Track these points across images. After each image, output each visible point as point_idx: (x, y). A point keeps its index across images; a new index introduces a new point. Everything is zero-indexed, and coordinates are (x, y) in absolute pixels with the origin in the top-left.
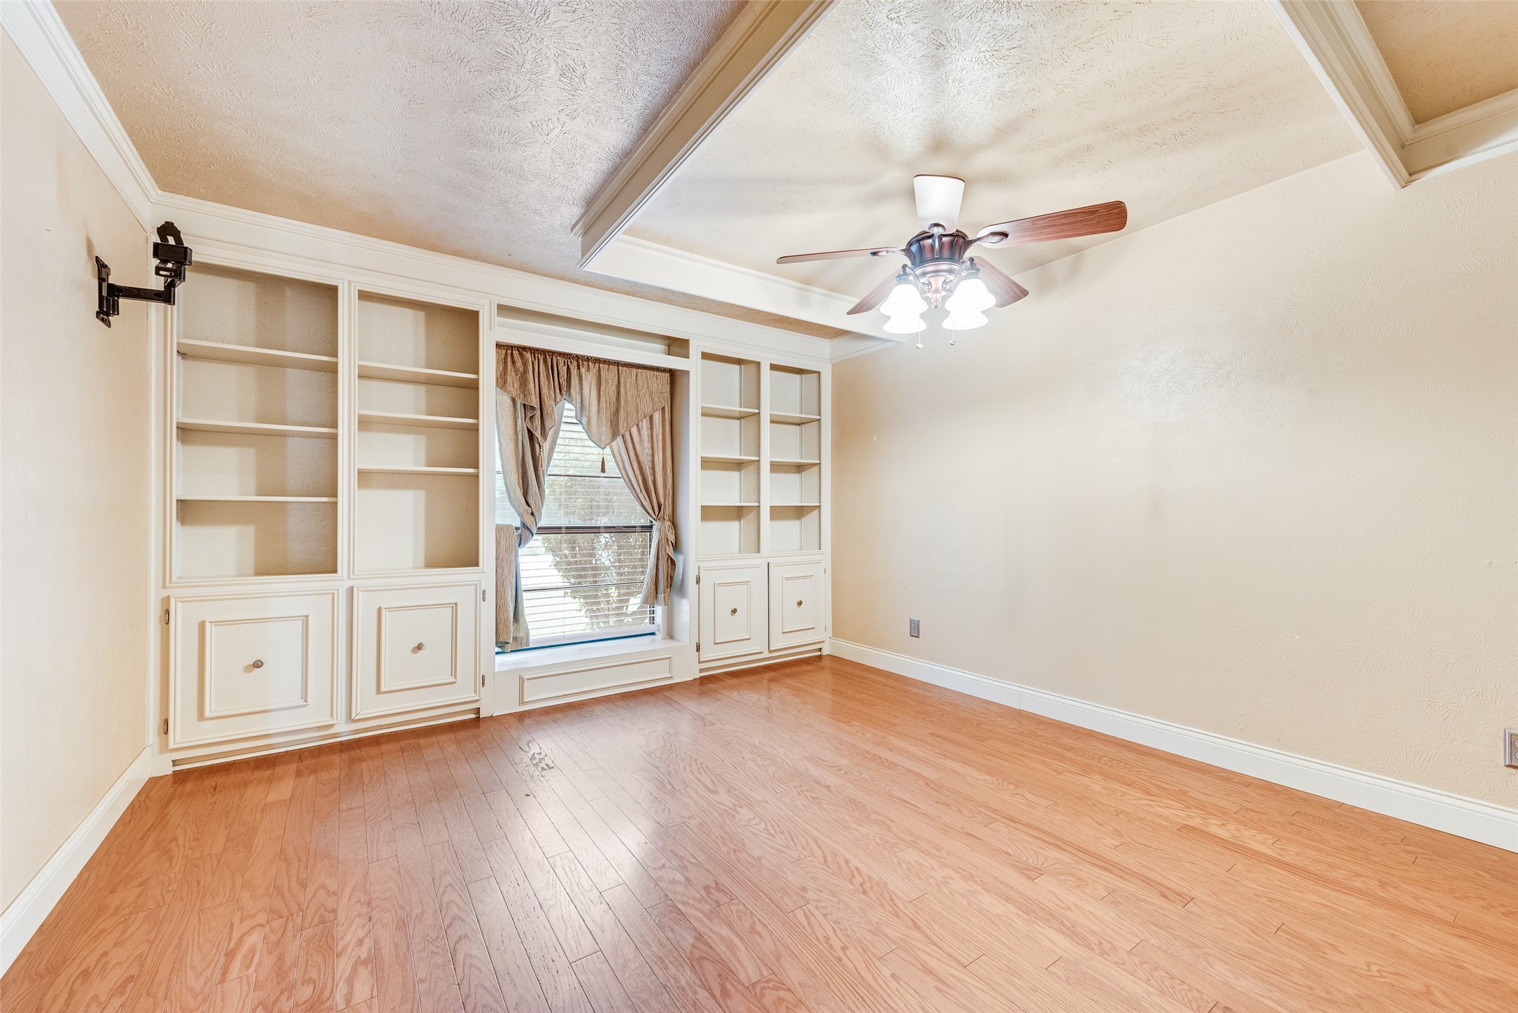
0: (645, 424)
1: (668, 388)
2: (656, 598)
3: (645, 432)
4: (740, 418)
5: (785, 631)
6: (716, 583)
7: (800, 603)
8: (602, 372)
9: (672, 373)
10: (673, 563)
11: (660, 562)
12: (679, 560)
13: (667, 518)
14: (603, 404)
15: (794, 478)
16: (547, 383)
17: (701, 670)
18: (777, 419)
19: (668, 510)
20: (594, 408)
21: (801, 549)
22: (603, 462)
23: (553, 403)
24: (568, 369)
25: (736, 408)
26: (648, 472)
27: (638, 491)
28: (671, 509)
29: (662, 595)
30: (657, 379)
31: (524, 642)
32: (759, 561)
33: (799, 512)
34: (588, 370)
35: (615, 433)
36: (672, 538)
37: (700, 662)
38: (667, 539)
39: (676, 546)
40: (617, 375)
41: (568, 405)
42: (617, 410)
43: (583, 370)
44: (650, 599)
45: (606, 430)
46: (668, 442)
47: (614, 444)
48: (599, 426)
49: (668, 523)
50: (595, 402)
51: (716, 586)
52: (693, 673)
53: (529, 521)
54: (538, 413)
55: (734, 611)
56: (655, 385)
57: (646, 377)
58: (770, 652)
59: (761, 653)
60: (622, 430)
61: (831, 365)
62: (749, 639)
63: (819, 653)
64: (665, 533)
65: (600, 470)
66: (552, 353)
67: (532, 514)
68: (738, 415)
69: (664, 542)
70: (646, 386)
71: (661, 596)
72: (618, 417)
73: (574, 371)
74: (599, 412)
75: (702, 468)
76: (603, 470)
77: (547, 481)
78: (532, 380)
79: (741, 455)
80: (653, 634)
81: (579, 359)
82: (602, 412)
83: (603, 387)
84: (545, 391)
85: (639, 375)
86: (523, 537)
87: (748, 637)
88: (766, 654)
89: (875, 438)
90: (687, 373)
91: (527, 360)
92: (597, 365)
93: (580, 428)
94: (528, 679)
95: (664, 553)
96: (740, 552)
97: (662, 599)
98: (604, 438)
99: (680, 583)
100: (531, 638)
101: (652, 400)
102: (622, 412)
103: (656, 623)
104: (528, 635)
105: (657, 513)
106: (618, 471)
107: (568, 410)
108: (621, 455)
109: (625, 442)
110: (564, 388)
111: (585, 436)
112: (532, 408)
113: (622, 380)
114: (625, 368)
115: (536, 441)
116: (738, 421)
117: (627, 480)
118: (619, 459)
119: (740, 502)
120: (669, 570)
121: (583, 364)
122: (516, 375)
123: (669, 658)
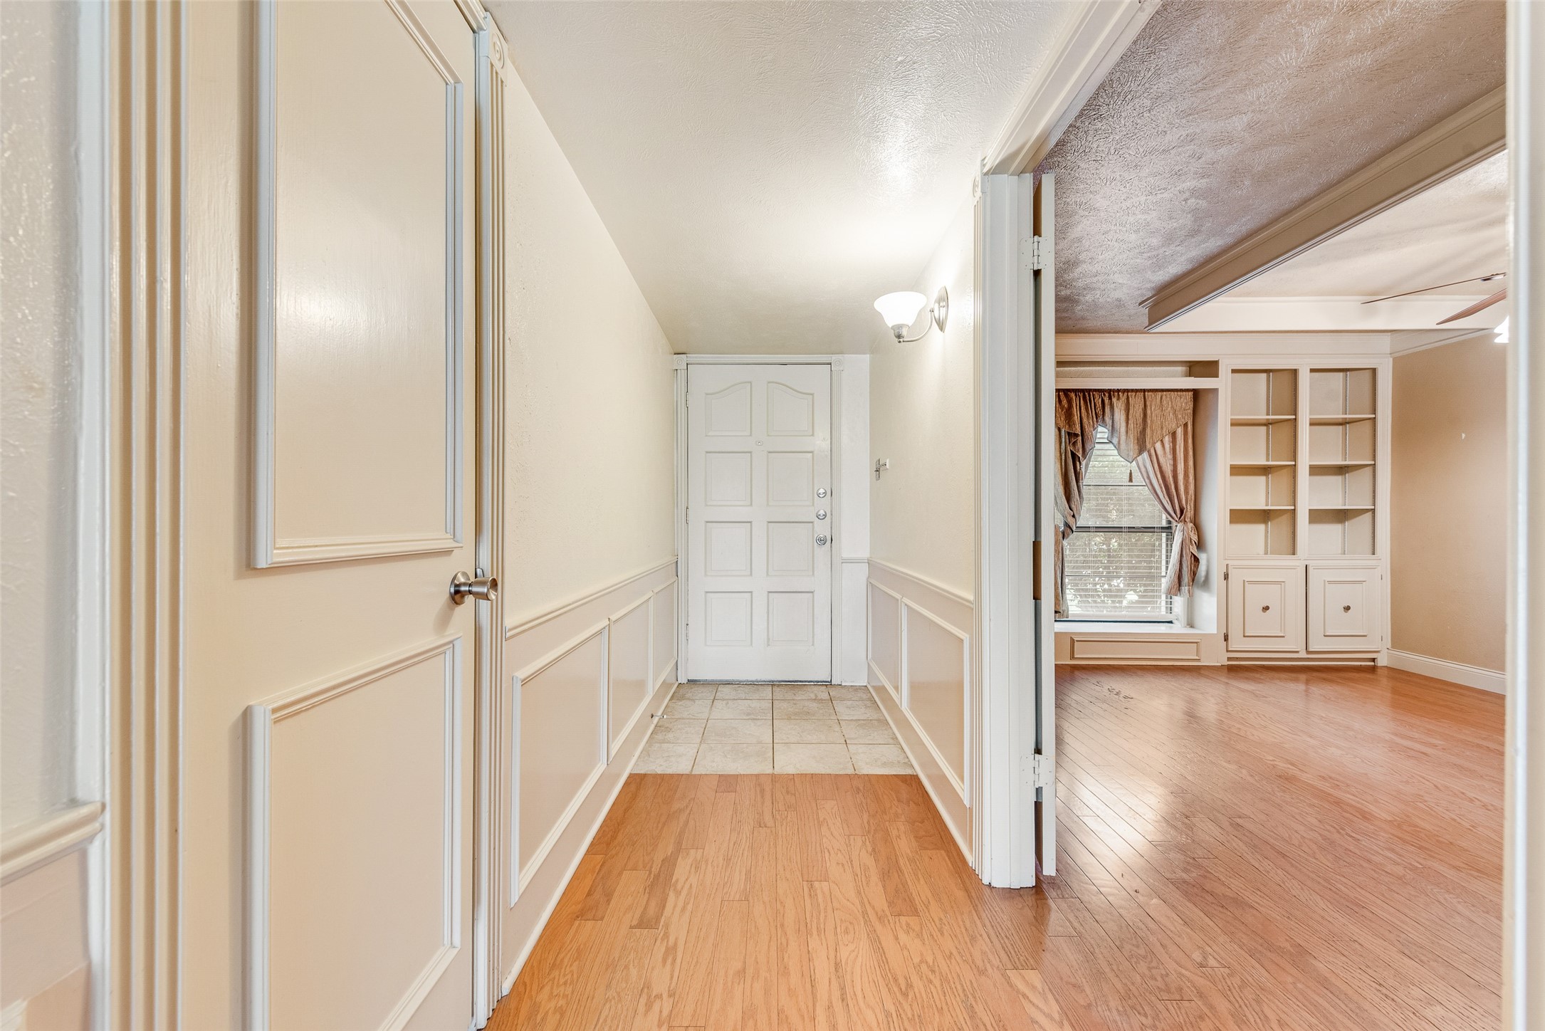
0: (1167, 440)
1: (1191, 405)
2: (1179, 590)
3: (1167, 446)
4: (1267, 424)
5: (1327, 634)
6: (1246, 580)
7: (1347, 608)
8: (1130, 399)
9: (1196, 394)
10: (1197, 560)
11: (1184, 558)
12: (1203, 557)
13: (1188, 520)
14: (1131, 425)
15: (1336, 480)
16: (1086, 414)
17: (1229, 659)
18: (1315, 422)
19: (1189, 513)
20: (1123, 429)
21: (1344, 554)
22: (1131, 474)
23: (1092, 429)
24: (1103, 401)
25: (1263, 417)
26: (1171, 480)
27: (1161, 497)
28: (1192, 512)
29: (1187, 588)
30: (1181, 398)
31: (1065, 614)
32: (1297, 562)
33: (1341, 516)
34: (1118, 399)
35: (1142, 447)
36: (1195, 538)
37: (1227, 651)
38: (1191, 539)
39: (1200, 545)
40: (1143, 400)
41: (1100, 429)
42: (1144, 429)
43: (1114, 400)
44: (1173, 591)
45: (1133, 447)
46: (1191, 453)
47: (1139, 458)
48: (1127, 444)
49: (1191, 525)
50: (1124, 424)
51: (1246, 583)
52: (1221, 659)
53: (1071, 521)
54: (1080, 438)
55: (1266, 609)
56: (1179, 404)
57: (1171, 398)
58: (1308, 652)
59: (1297, 652)
60: (1148, 446)
61: (1391, 359)
62: (1283, 637)
63: (1373, 664)
64: (1188, 534)
65: (1128, 479)
66: (1089, 391)
67: (1074, 516)
68: (1265, 422)
69: (1188, 541)
70: (1170, 406)
71: (1185, 589)
72: (1144, 435)
73: (1107, 401)
74: (1127, 432)
75: (1231, 475)
76: (1131, 480)
77: (1084, 490)
78: (1076, 414)
79: (1268, 460)
80: (1171, 622)
81: (1110, 392)
82: (1130, 432)
83: (1131, 412)
84: (1085, 420)
85: (1164, 397)
86: (1066, 535)
87: (1282, 635)
88: (1303, 654)
89: (1463, 435)
90: (1215, 391)
91: (1072, 398)
92: (1126, 394)
93: (1111, 446)
94: (1077, 641)
95: (1188, 551)
96: (1266, 553)
97: (1187, 591)
98: (1131, 453)
99: (1203, 579)
100: (1070, 612)
101: (1176, 417)
102: (1148, 431)
103: (1173, 613)
104: (1068, 609)
105: (1179, 516)
106: (1142, 479)
107: (1101, 433)
108: (1145, 467)
109: (1150, 456)
110: (1100, 417)
111: (1116, 452)
112: (1076, 435)
113: (1148, 403)
114: (1150, 393)
115: (1077, 460)
116: (1265, 428)
117: (1150, 487)
118: (1143, 470)
119: (1267, 505)
120: (1192, 566)
121: (1114, 395)
122: (1062, 411)
123: (1197, 643)
